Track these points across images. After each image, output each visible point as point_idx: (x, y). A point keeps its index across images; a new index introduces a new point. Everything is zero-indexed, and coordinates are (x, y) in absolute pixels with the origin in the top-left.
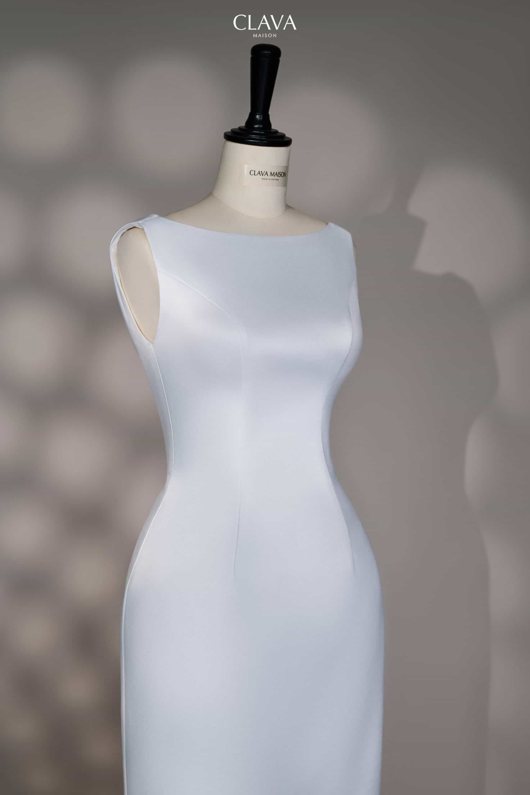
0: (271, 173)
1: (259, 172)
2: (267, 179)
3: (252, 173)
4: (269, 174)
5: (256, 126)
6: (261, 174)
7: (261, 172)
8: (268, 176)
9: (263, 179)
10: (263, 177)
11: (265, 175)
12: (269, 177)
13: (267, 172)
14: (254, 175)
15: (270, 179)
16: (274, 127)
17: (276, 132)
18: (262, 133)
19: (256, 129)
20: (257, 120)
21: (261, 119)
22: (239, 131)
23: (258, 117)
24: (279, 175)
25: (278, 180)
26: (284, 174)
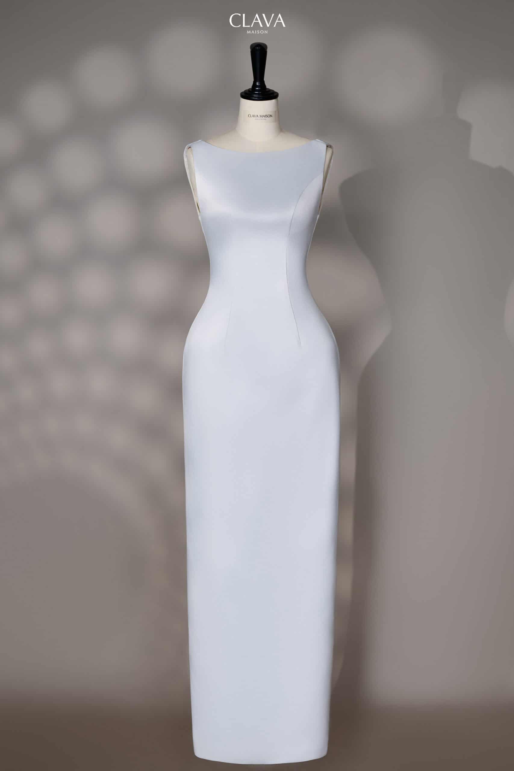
1: (253, 115)
2: (258, 119)
3: (250, 116)
4: (259, 116)
11: (256, 117)
13: (257, 115)
15: (260, 119)
16: (267, 87)
17: (270, 90)
18: (260, 93)
19: (257, 91)
20: (257, 85)
21: (260, 84)
22: (248, 92)
23: (258, 84)
24: (266, 117)
25: (265, 119)
26: (271, 116)
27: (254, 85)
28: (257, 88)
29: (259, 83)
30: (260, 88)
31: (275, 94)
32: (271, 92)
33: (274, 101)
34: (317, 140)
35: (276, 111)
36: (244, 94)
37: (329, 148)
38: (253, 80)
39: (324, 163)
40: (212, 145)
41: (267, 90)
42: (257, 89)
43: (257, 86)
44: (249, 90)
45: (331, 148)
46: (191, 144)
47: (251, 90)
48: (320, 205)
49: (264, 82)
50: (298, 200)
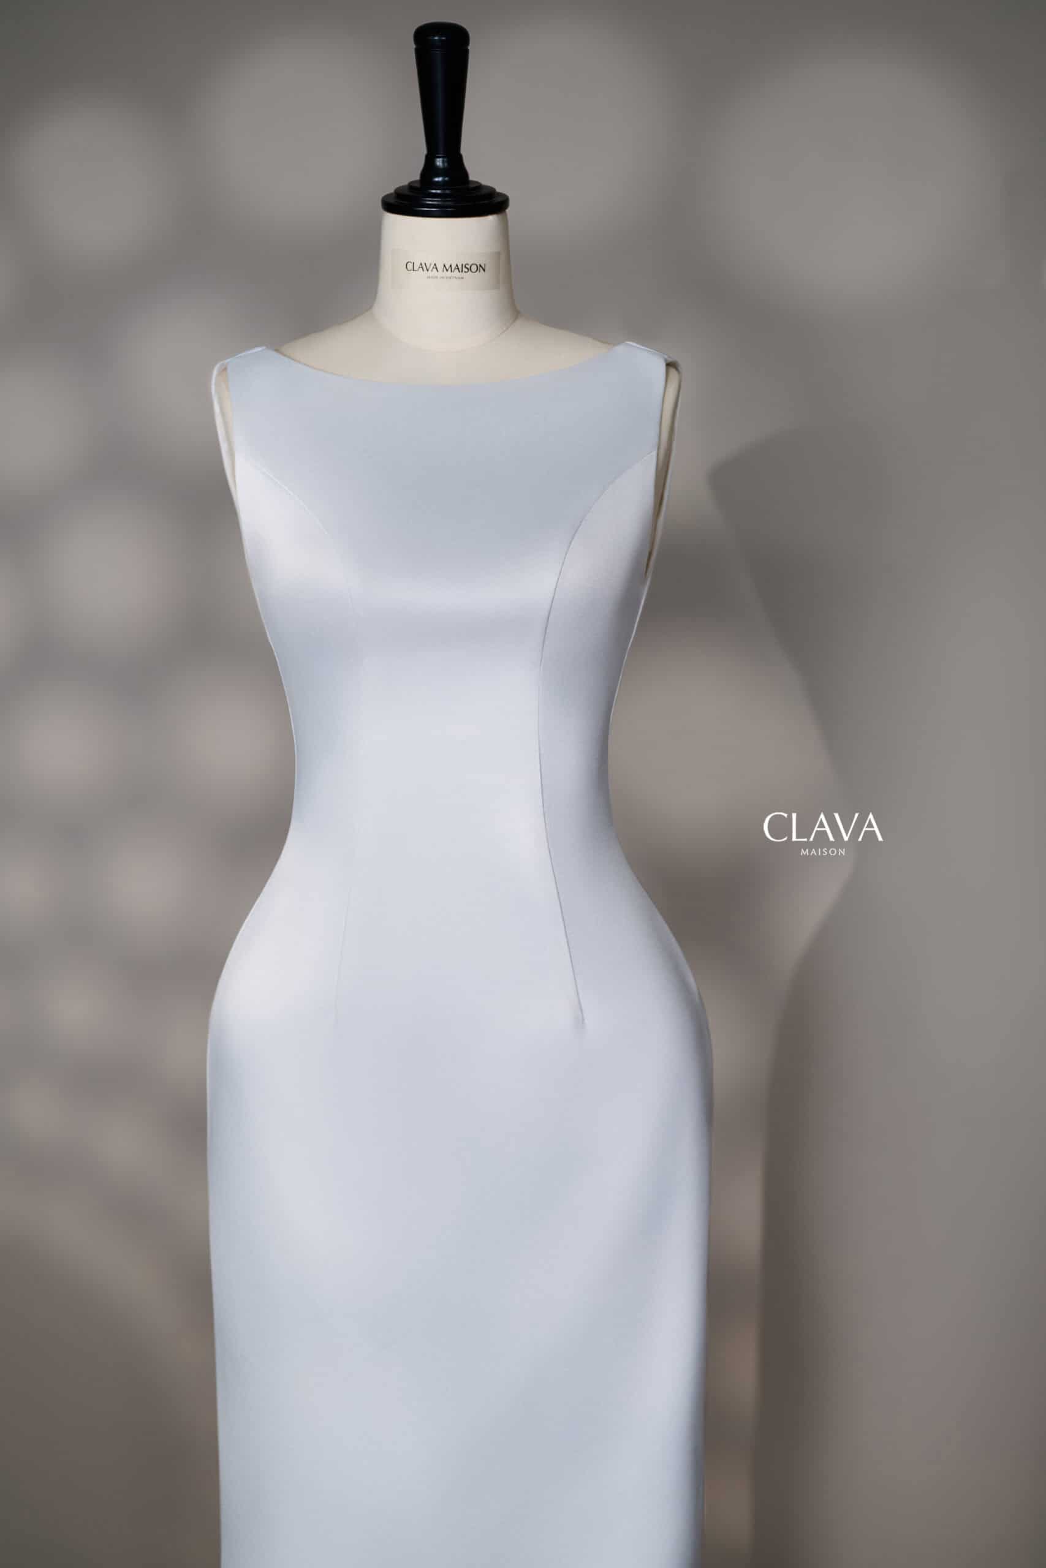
0: (444, 266)
1: (421, 264)
2: (437, 277)
3: (410, 266)
4: (440, 267)
5: (437, 179)
6: (425, 269)
7: (425, 264)
8: (437, 271)
9: (429, 277)
10: (430, 273)
11: (432, 270)
12: (440, 274)
13: (435, 265)
14: (414, 270)
15: (443, 278)
16: (472, 177)
17: (479, 187)
18: (448, 192)
19: (437, 185)
20: (437, 168)
21: (446, 164)
22: (407, 192)
23: (439, 162)
24: (465, 269)
25: (462, 278)
26: (481, 268)
27: (429, 169)
28: (438, 176)
29: (443, 162)
30: (446, 179)
31: (499, 199)
32: (484, 192)
33: (491, 219)
34: (631, 343)
35: (499, 254)
36: (392, 201)
37: (672, 371)
38: (425, 152)
39: (658, 420)
40: (299, 362)
41: (471, 186)
42: (439, 179)
43: (438, 172)
44: (411, 187)
45: (677, 369)
46: (228, 360)
47: (418, 185)
48: (650, 554)
49: (460, 158)
50: (570, 543)
